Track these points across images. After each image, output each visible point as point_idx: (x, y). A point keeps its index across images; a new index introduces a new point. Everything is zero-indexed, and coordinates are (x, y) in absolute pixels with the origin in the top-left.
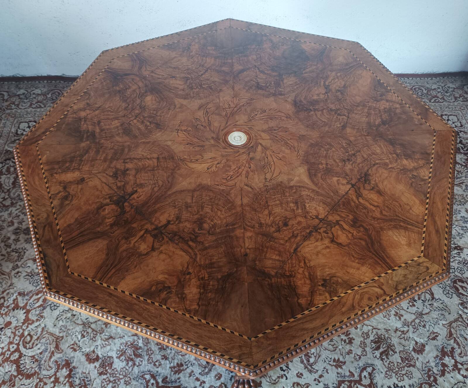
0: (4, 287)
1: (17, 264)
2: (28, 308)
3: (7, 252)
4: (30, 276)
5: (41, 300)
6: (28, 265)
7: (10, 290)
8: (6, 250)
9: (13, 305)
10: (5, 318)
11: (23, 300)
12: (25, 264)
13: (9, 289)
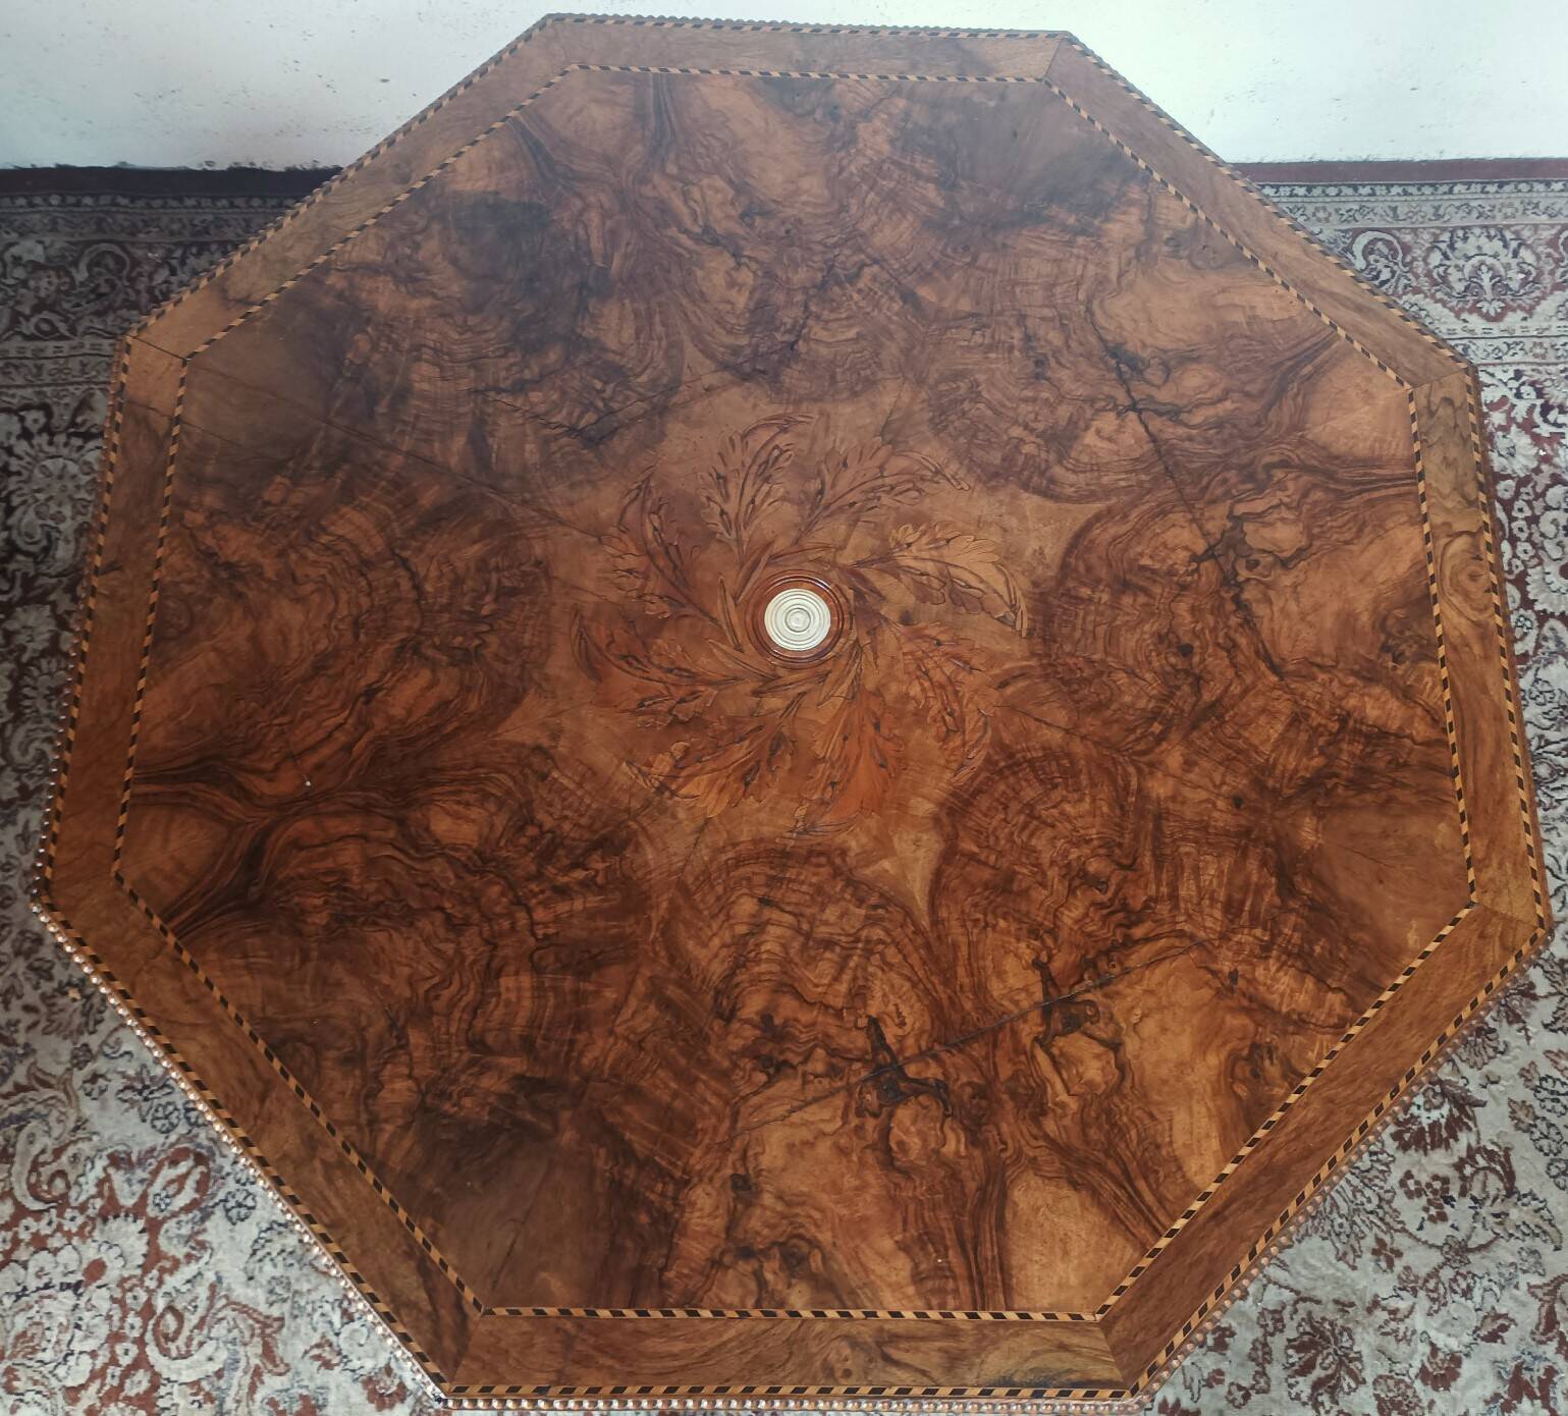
0: (56, 1133)
1: (85, 1045)
2: (151, 1211)
3: (44, 997)
4: (140, 1093)
5: (190, 1184)
6: (124, 1048)
7: (80, 1145)
8: (36, 987)
9: (99, 1203)
10: (82, 1248)
11: (129, 1181)
12: (111, 1041)
13: (75, 1142)
